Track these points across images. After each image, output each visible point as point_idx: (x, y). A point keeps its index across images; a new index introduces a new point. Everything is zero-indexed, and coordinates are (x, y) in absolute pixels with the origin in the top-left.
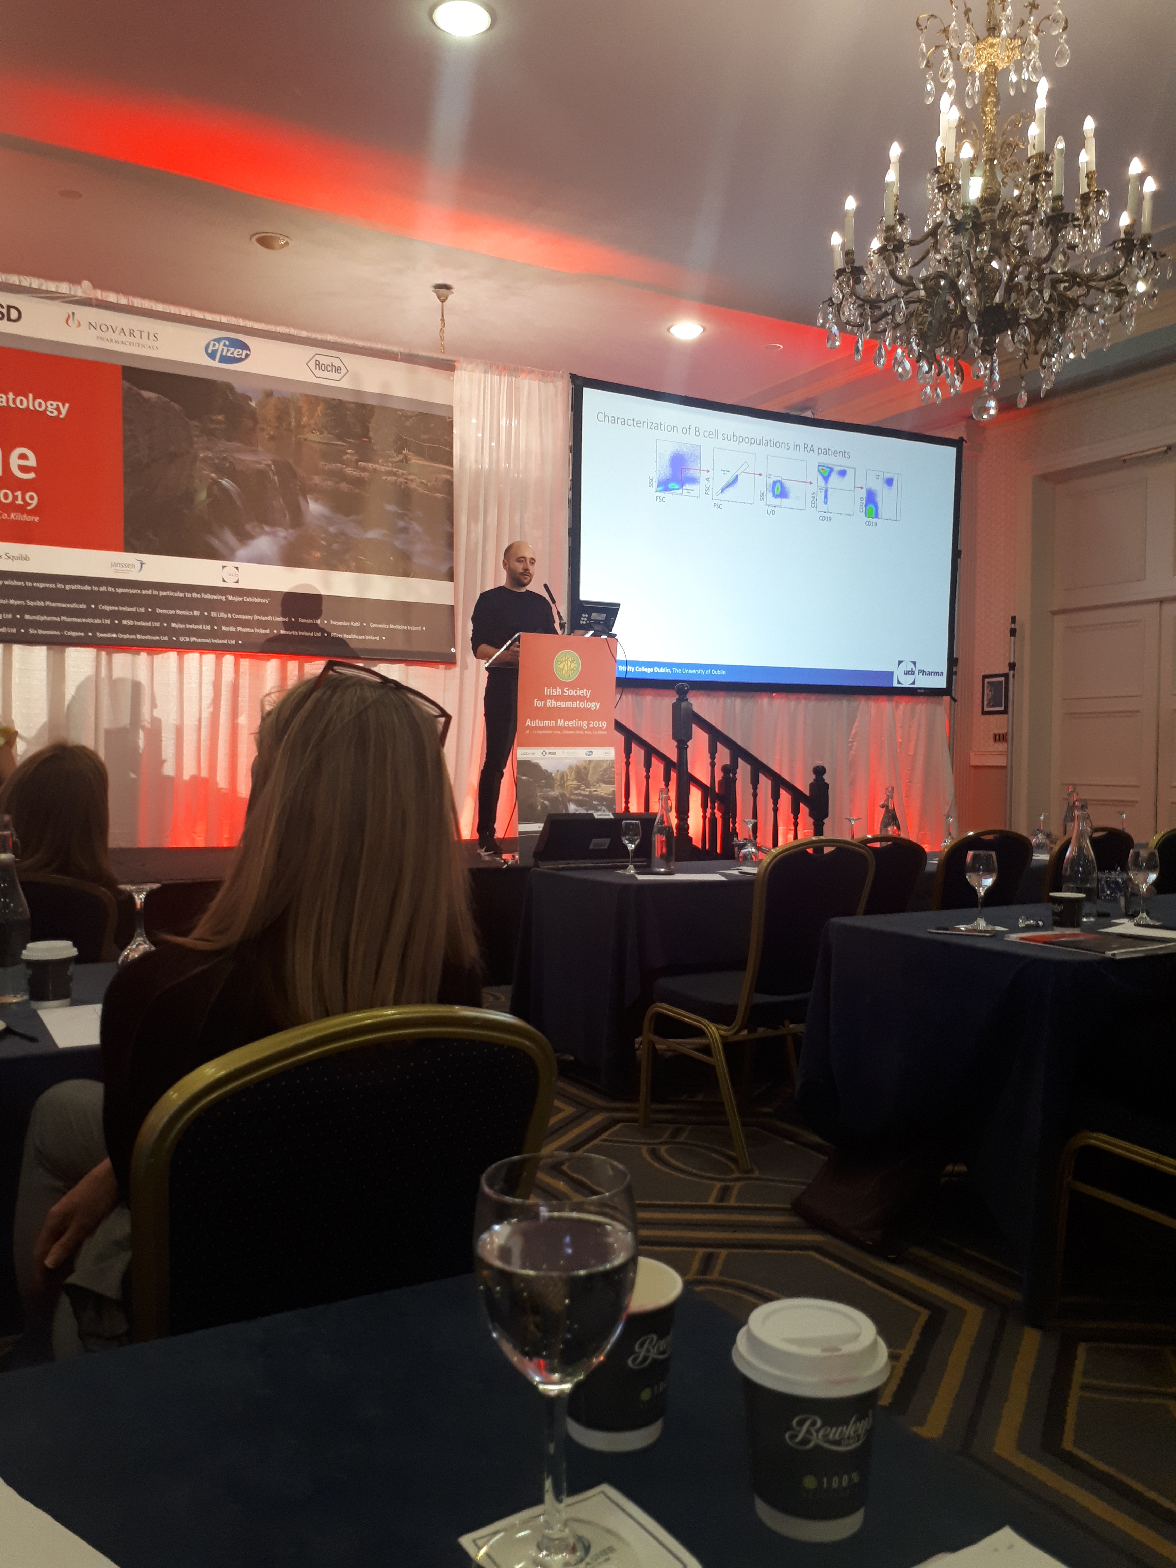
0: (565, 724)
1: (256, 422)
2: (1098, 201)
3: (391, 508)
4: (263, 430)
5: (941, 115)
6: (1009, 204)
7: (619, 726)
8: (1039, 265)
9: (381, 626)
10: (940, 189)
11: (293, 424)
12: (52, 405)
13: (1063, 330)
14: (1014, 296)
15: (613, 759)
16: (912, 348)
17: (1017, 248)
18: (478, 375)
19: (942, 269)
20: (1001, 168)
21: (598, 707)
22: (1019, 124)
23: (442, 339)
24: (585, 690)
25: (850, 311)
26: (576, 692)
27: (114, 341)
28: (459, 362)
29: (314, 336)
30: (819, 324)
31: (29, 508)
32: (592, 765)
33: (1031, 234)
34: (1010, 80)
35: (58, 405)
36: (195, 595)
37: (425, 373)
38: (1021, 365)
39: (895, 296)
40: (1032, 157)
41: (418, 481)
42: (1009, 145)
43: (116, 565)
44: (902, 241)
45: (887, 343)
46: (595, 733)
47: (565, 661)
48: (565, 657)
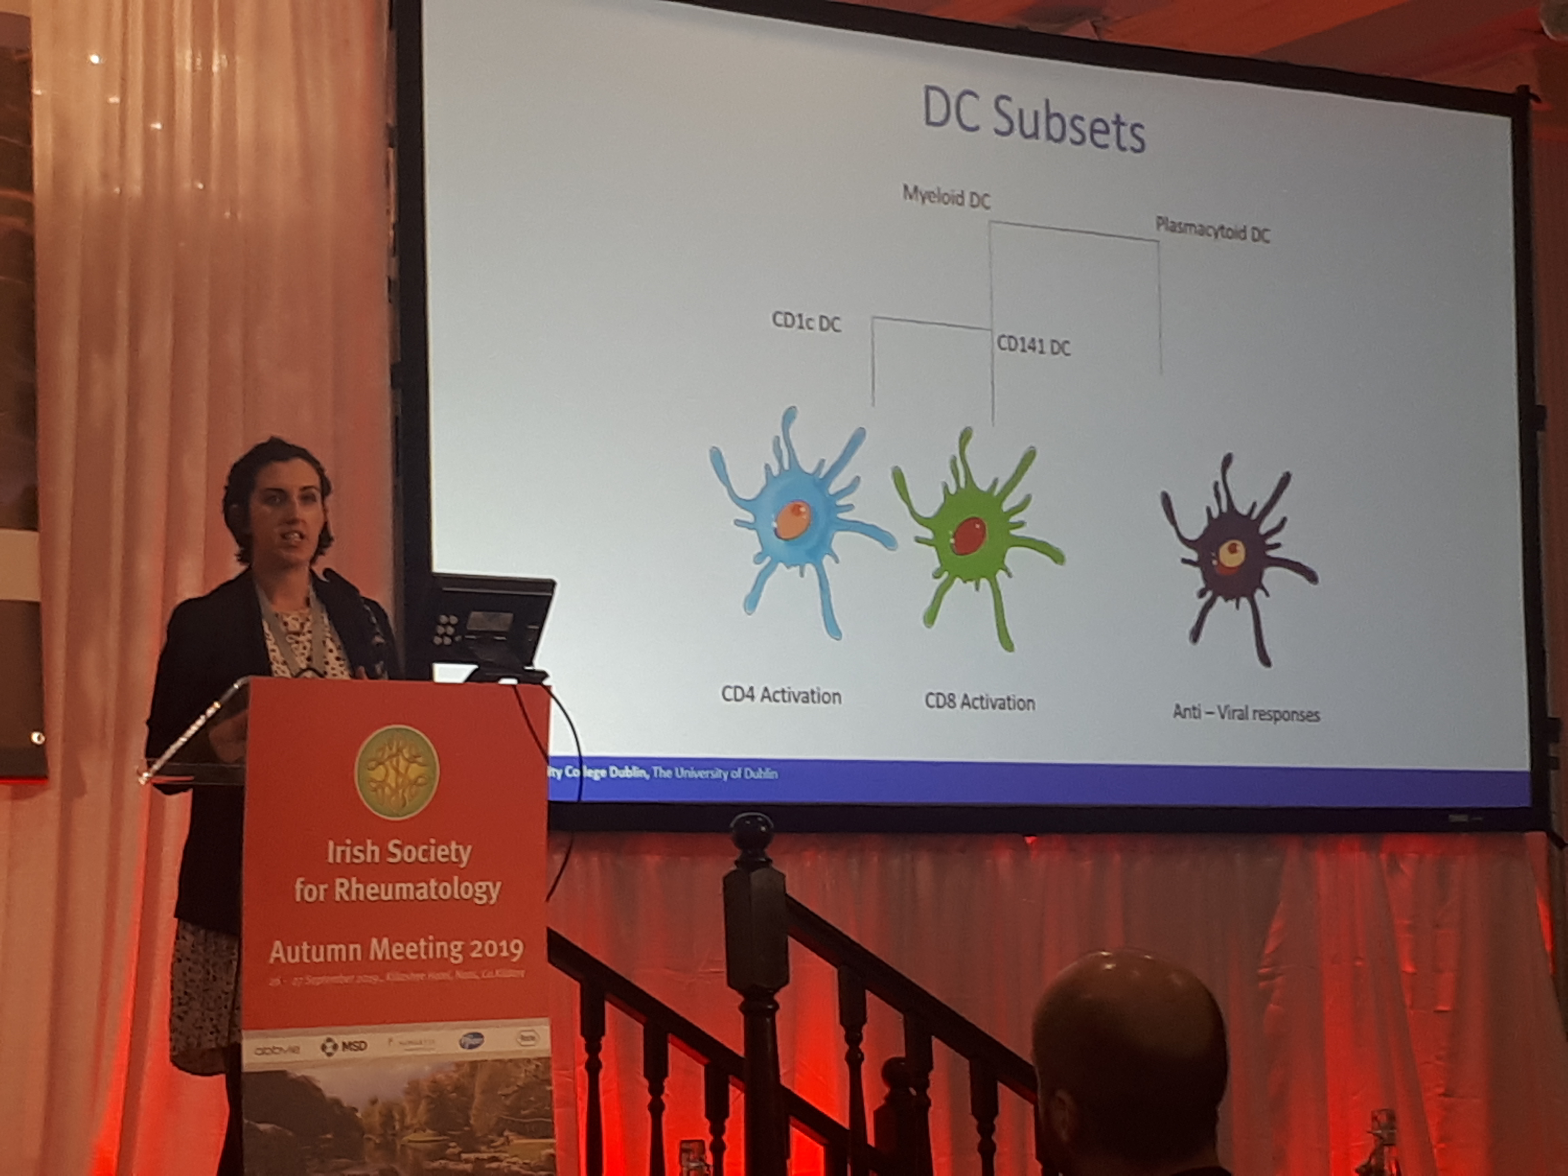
0: (395, 951)
15: (549, 1054)
21: (494, 896)
24: (454, 846)
26: (426, 853)
32: (482, 1076)
46: (490, 975)
47: (390, 757)
48: (391, 749)
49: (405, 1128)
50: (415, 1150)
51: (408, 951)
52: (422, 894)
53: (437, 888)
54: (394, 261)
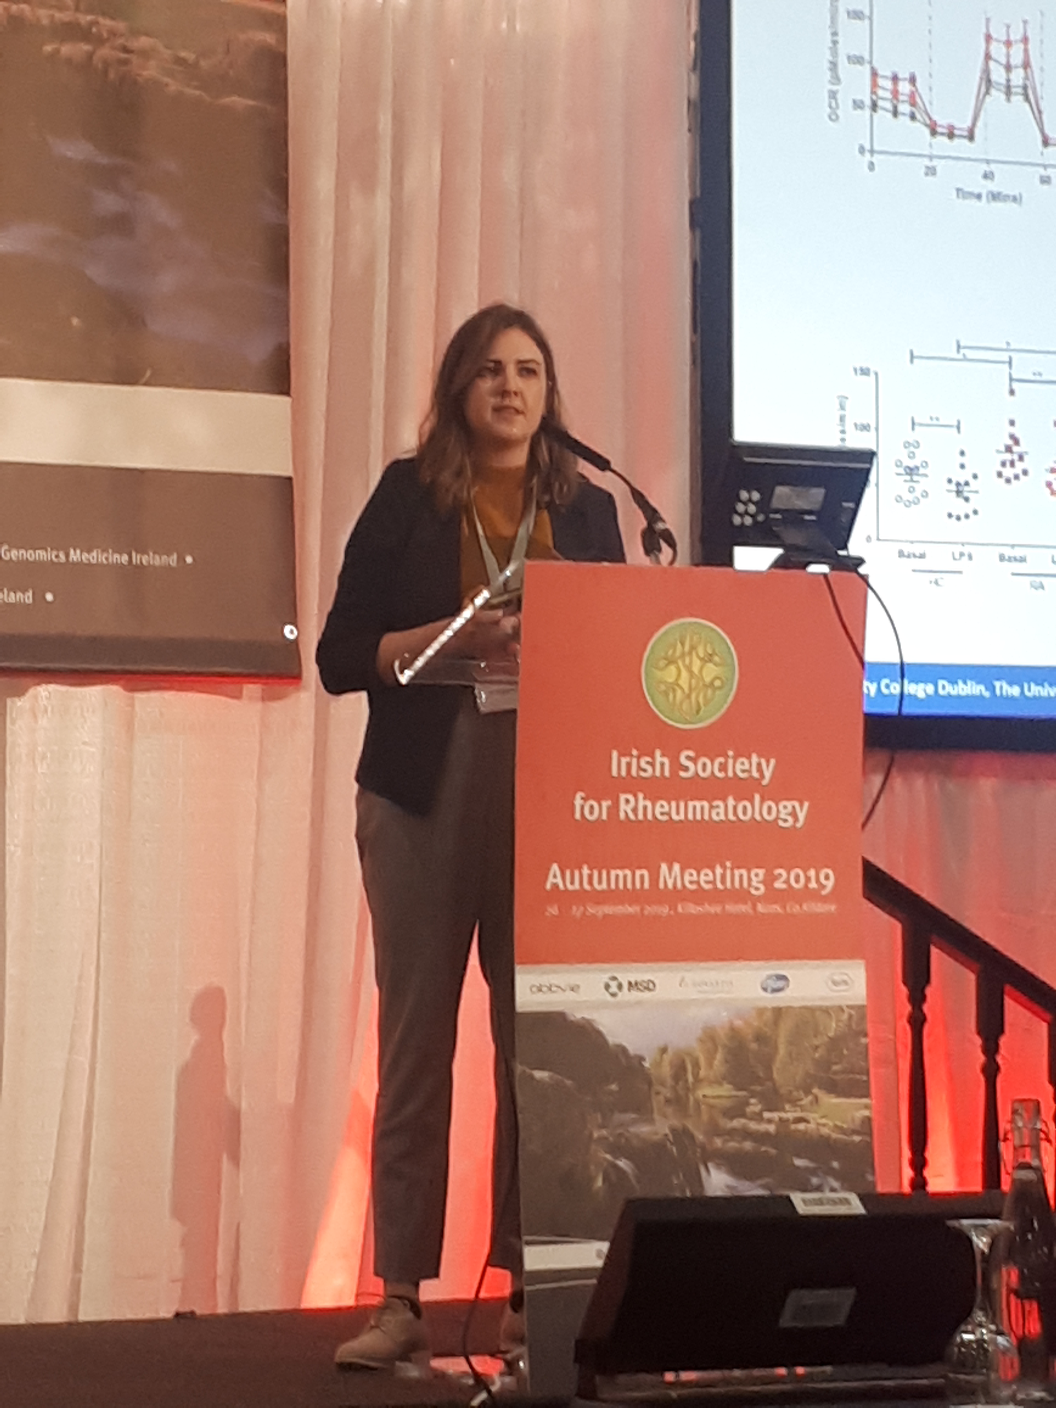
0: (687, 878)
7: (883, 887)
9: (41, 555)
15: (868, 1002)
21: (801, 816)
24: (755, 759)
26: (723, 768)
32: (787, 1025)
41: (167, 53)
46: (796, 910)
47: (683, 655)
48: (683, 644)
49: (697, 1081)
50: (711, 1107)
51: (703, 878)
52: (718, 814)
53: (735, 808)
54: (694, 79)
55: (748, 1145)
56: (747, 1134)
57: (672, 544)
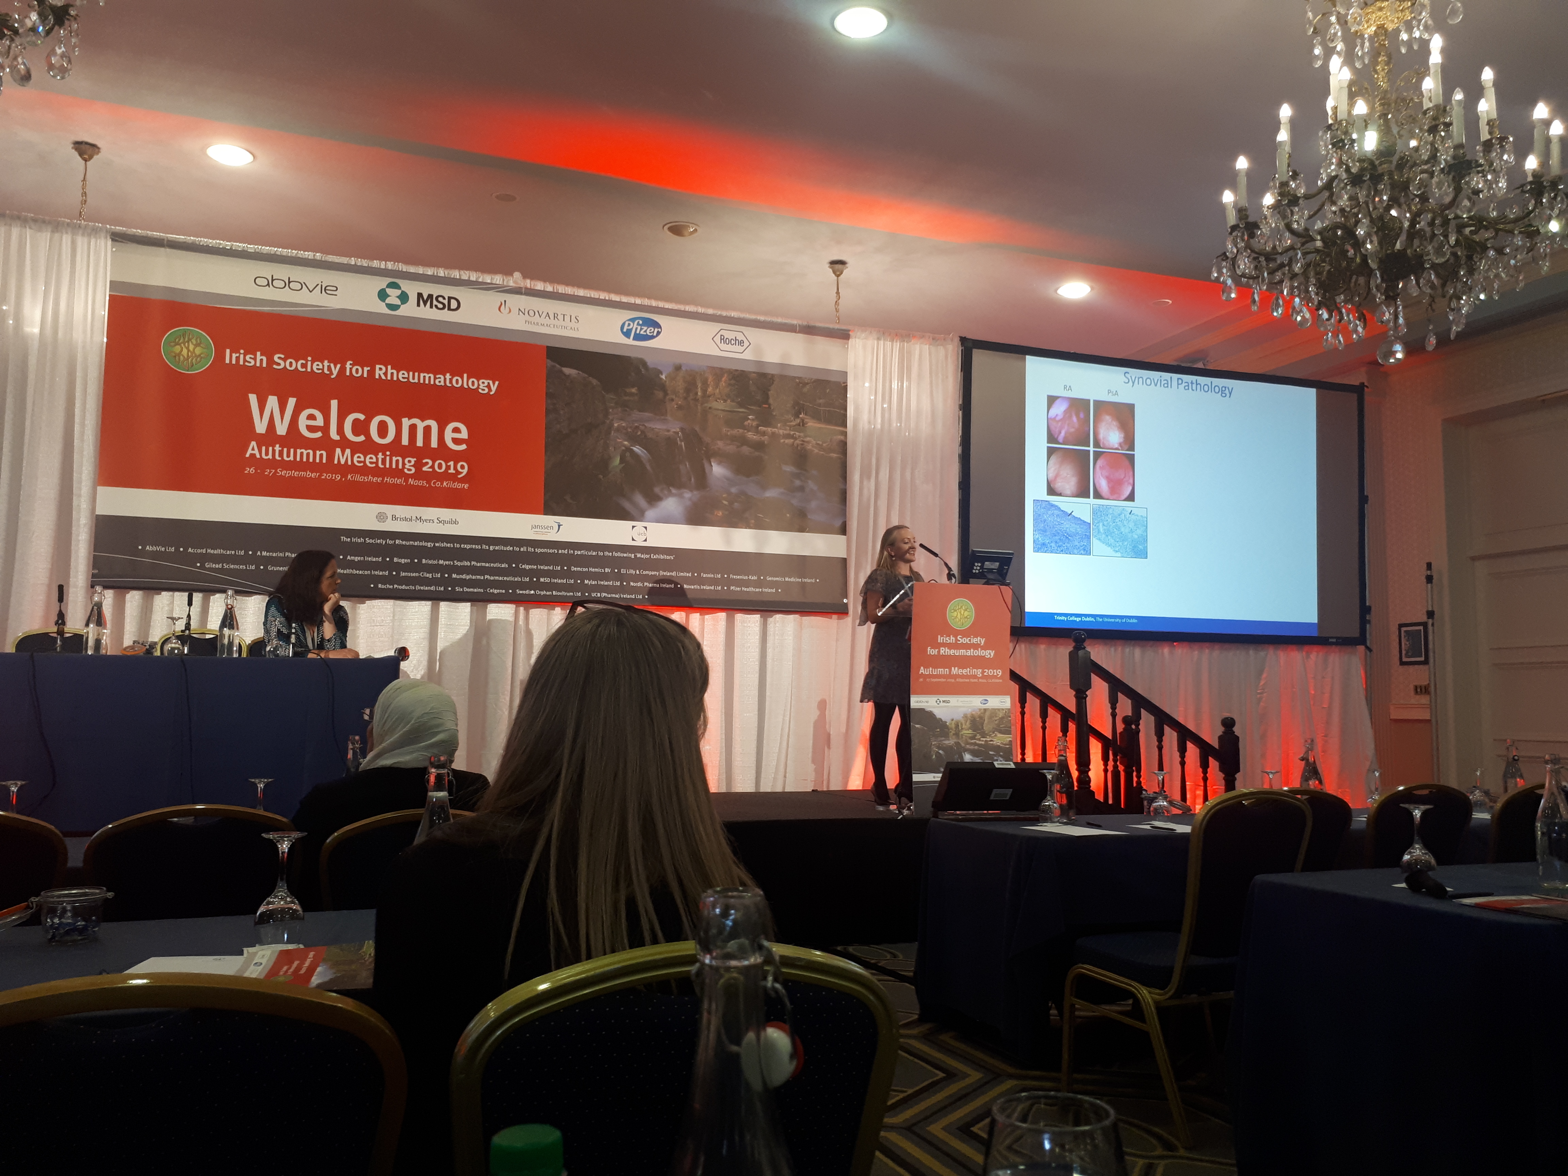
0: (959, 672)
1: (666, 394)
2: (1502, 147)
3: (789, 468)
4: (672, 400)
5: (1331, 77)
6: (1406, 155)
7: (1014, 676)
8: (1443, 211)
9: (777, 579)
10: (1334, 145)
11: (699, 394)
12: (483, 383)
13: (1471, 272)
14: (1416, 242)
15: (1009, 708)
16: (1311, 297)
17: (1417, 196)
18: (871, 342)
19: (1338, 220)
20: (1397, 122)
21: (992, 655)
22: (1412, 80)
23: (837, 311)
24: (979, 638)
25: (1244, 265)
26: (970, 640)
27: (540, 324)
28: (853, 331)
29: (719, 313)
30: (1213, 278)
31: (459, 476)
32: (987, 714)
33: (1431, 183)
34: (1400, 39)
35: (489, 383)
36: (607, 553)
37: (822, 344)
38: (1427, 310)
39: (1292, 248)
40: (1428, 109)
41: (814, 442)
42: (1404, 100)
43: (536, 527)
44: (1296, 195)
45: (1285, 293)
46: (990, 681)
47: (959, 609)
48: (959, 606)
49: (962, 729)
50: (966, 736)
51: (964, 671)
52: (968, 654)
53: (973, 652)
54: (961, 448)
55: (976, 747)
56: (975, 744)
57: (955, 578)
